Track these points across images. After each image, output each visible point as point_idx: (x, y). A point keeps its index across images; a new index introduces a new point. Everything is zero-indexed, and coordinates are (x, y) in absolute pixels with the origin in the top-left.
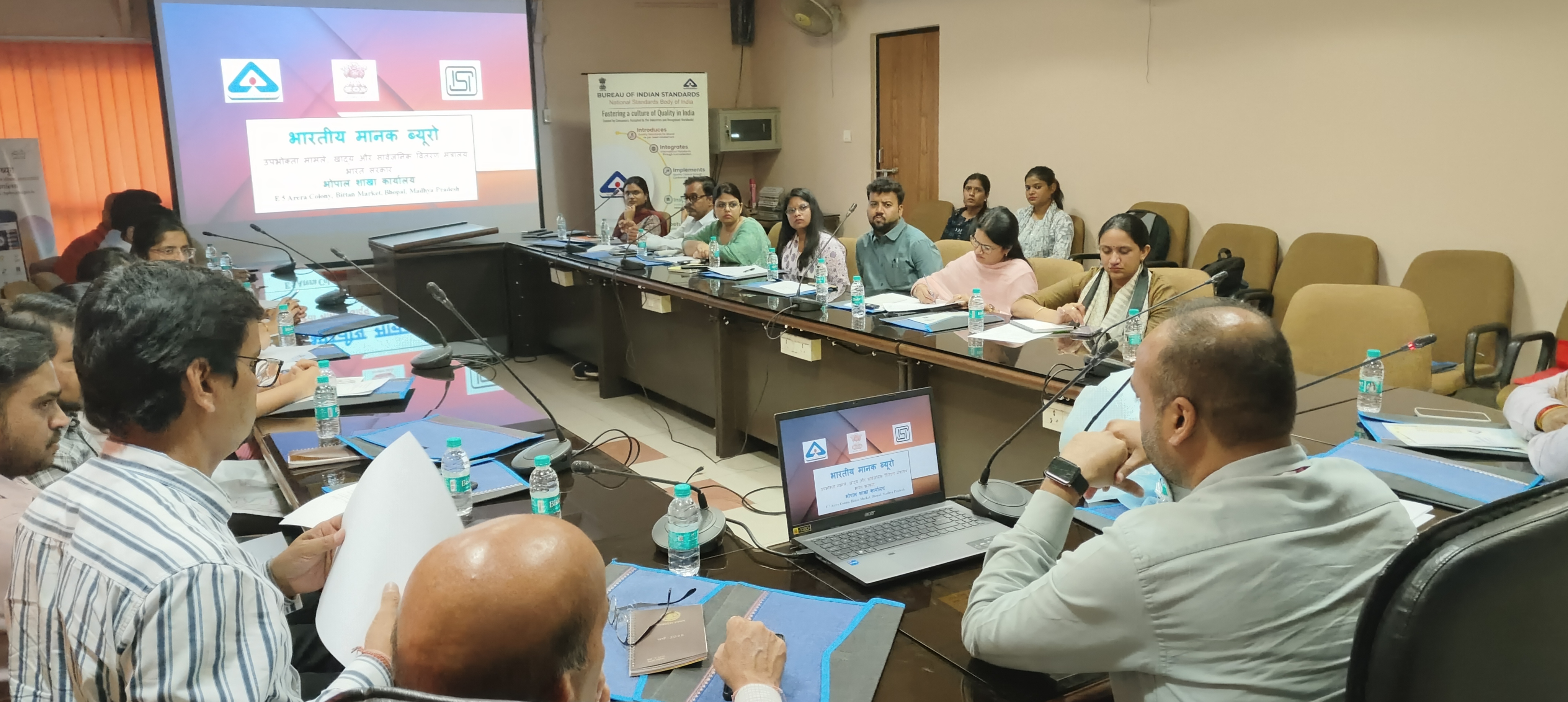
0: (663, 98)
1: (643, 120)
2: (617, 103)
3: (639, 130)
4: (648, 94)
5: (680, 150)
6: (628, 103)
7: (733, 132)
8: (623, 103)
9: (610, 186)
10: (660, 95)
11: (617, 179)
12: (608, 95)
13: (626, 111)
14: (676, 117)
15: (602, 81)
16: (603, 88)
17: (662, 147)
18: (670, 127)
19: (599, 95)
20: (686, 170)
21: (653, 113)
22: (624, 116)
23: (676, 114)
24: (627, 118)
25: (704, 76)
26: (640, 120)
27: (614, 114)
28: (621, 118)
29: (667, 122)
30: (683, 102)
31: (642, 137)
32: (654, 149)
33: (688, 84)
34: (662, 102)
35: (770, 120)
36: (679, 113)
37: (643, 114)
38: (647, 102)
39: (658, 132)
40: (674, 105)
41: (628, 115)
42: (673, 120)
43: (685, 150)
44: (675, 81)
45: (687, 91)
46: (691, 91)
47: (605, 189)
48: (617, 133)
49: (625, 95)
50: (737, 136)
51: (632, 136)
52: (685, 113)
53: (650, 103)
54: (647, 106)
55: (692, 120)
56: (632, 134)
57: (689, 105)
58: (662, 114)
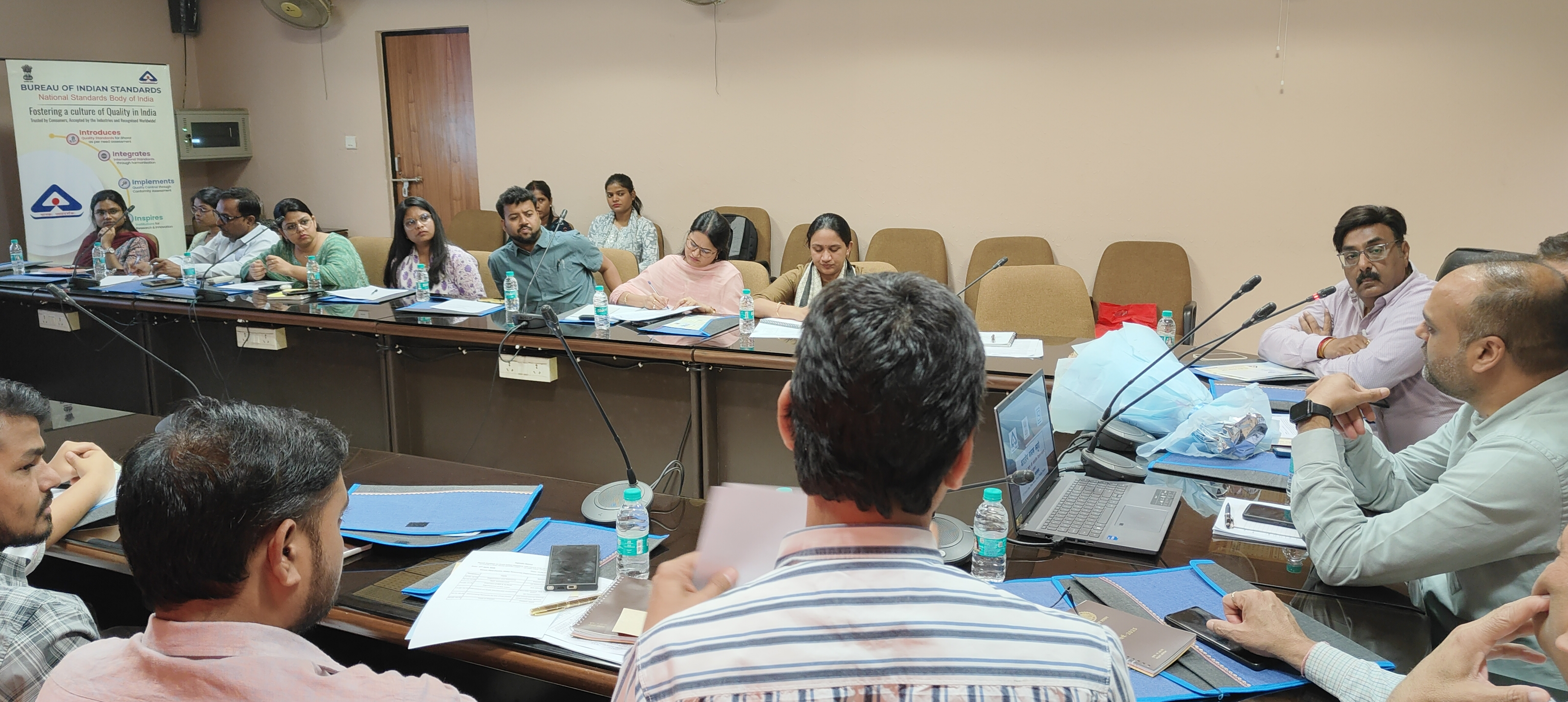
0: (113, 94)
1: (87, 121)
2: (48, 98)
3: (82, 133)
4: (93, 89)
5: (140, 157)
6: (66, 98)
7: (194, 138)
8: (58, 98)
9: (45, 204)
10: (109, 89)
11: (55, 195)
12: (37, 87)
13: (63, 108)
14: (132, 117)
15: (27, 69)
16: (29, 78)
17: (115, 154)
18: (125, 129)
19: (23, 87)
20: (150, 182)
21: (101, 112)
22: (60, 115)
23: (131, 113)
24: (64, 117)
25: (166, 68)
26: (83, 121)
27: (46, 112)
28: (57, 117)
29: (121, 123)
30: (140, 99)
31: (87, 141)
32: (104, 156)
33: (145, 78)
34: (112, 98)
35: (237, 123)
36: (136, 113)
37: (88, 113)
38: (90, 98)
39: (108, 136)
40: (128, 102)
41: (66, 113)
42: (128, 121)
43: (147, 157)
44: (130, 73)
45: (144, 86)
46: (150, 86)
47: (38, 207)
48: (52, 136)
49: (60, 88)
50: (197, 141)
51: (73, 139)
52: (144, 113)
53: (95, 99)
54: (92, 102)
55: (154, 121)
56: (73, 138)
57: (149, 103)
58: (113, 113)
